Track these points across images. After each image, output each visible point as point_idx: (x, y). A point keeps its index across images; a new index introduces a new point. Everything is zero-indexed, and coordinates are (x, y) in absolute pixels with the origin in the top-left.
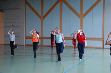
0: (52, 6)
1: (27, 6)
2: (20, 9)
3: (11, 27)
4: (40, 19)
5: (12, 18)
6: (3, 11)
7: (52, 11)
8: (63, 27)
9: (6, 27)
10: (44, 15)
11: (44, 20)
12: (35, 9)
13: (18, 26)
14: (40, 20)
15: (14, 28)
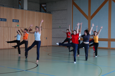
0: (100, 5)
1: (74, 7)
2: (67, 10)
3: (58, 28)
4: (88, 19)
5: (59, 20)
6: (50, 13)
7: (100, 11)
8: (111, 28)
9: (54, 28)
10: (91, 15)
11: (92, 21)
12: (82, 9)
13: (65, 27)
14: (87, 21)
15: (62, 29)
